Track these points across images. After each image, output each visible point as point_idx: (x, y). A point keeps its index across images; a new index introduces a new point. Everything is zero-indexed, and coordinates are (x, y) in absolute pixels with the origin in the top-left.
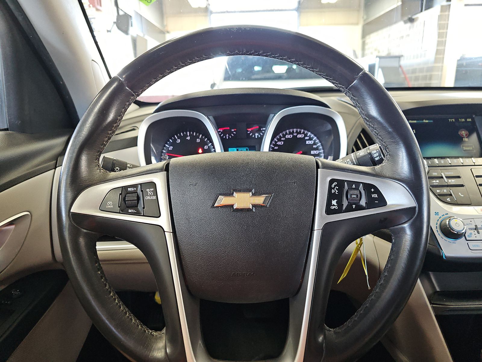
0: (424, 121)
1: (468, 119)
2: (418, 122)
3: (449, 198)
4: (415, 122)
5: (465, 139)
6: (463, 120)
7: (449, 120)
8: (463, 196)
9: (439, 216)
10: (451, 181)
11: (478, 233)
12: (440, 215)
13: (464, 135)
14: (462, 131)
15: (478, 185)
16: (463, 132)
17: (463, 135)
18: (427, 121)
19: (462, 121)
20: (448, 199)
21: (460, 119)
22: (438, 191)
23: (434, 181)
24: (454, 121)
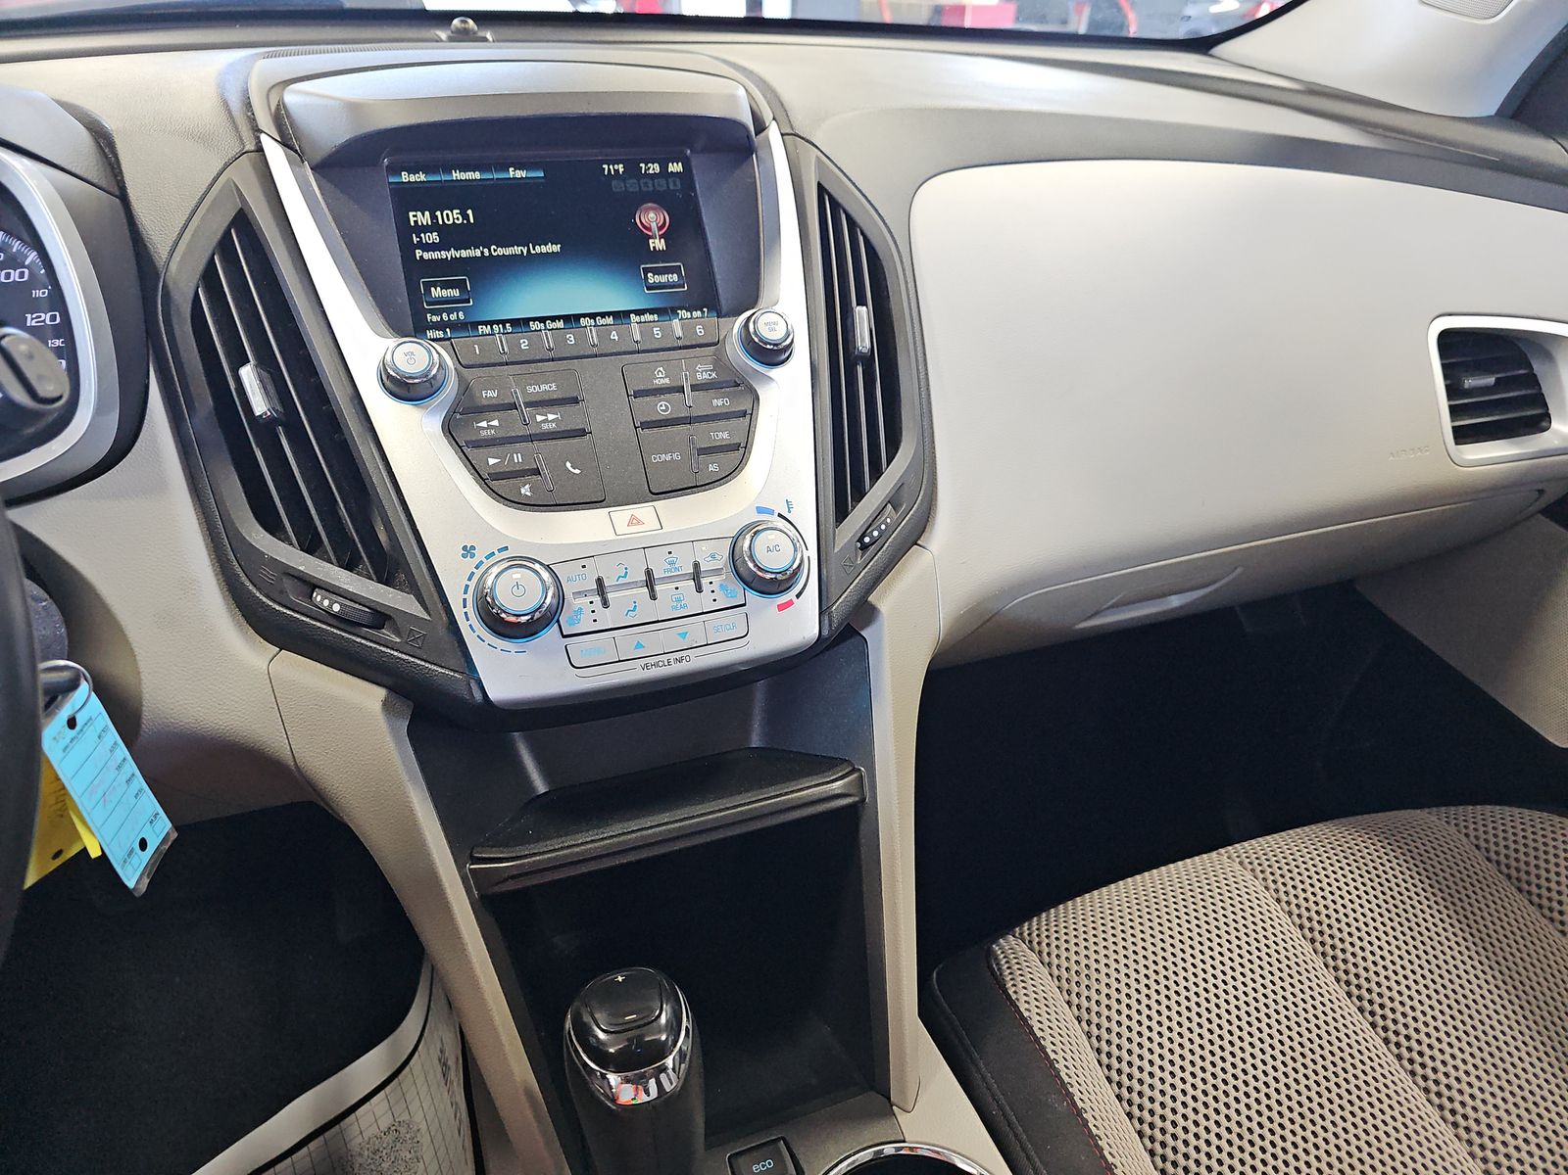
0: (512, 173)
1: (670, 164)
2: (488, 176)
3: (527, 486)
4: (477, 175)
5: (657, 241)
6: (654, 168)
7: (605, 166)
8: (577, 471)
9: (476, 561)
10: (544, 418)
11: (605, 604)
12: (480, 555)
13: (654, 226)
14: (647, 210)
15: (638, 424)
16: (652, 215)
17: (649, 229)
18: (520, 174)
19: (651, 171)
20: (526, 490)
21: (642, 165)
22: (492, 461)
23: (484, 424)
24: (621, 170)
